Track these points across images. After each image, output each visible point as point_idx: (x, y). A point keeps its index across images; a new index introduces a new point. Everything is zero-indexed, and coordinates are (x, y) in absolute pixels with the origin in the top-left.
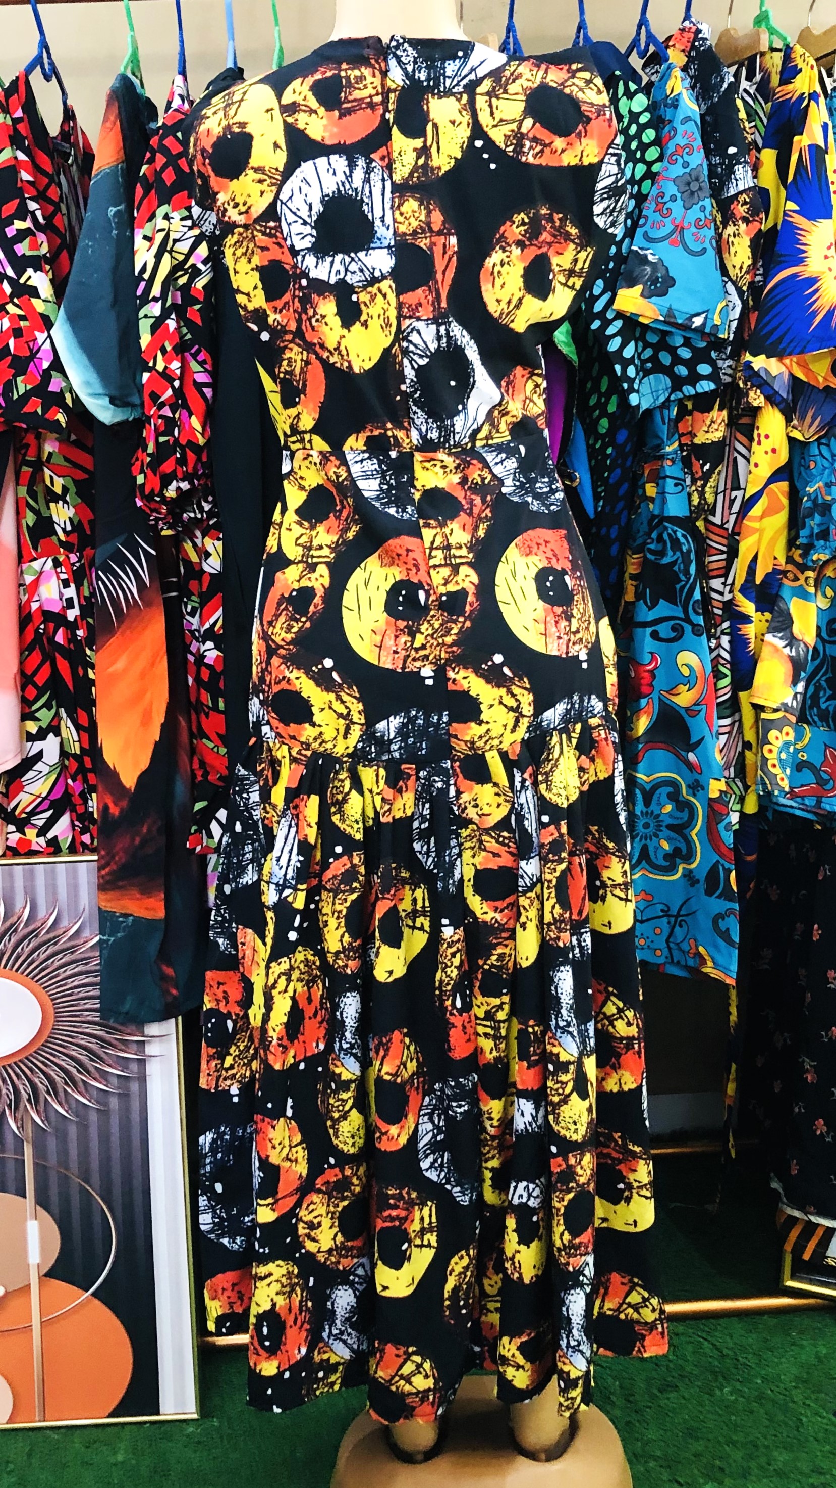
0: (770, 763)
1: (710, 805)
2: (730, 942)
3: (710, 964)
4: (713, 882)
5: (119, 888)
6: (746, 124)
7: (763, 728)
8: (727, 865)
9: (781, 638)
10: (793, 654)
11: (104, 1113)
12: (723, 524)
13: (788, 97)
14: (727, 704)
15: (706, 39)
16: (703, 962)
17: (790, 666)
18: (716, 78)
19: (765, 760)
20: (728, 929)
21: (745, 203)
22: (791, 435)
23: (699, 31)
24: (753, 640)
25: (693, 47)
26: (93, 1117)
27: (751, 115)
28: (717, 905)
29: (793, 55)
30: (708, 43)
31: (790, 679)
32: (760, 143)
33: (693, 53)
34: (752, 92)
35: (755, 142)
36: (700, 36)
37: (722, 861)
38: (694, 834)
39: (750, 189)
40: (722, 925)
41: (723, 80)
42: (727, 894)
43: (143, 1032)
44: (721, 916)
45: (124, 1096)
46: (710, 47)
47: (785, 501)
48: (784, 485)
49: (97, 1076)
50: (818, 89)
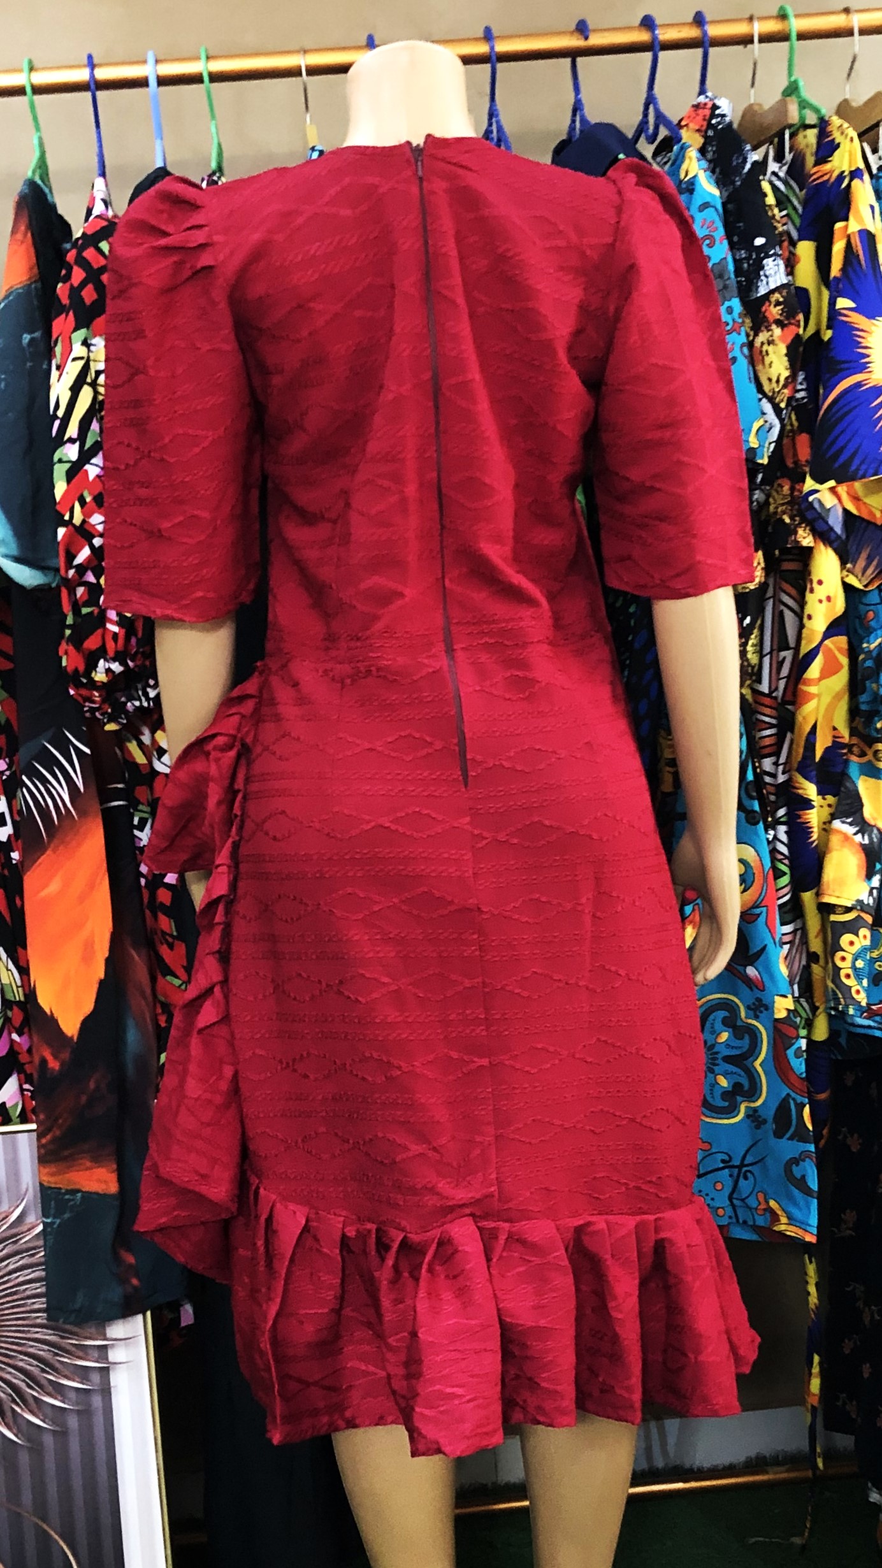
0: (843, 973)
1: (775, 1028)
2: (807, 1191)
3: (784, 1220)
4: (783, 1119)
5: (65, 1159)
6: (776, 211)
7: (833, 934)
8: (799, 1099)
9: (851, 824)
10: (866, 841)
11: (61, 1435)
12: (771, 692)
13: (826, 178)
14: (788, 907)
15: (723, 116)
16: (775, 1218)
17: (863, 856)
18: (738, 158)
19: (837, 970)
20: (803, 1177)
21: (778, 303)
22: (848, 580)
23: (715, 107)
24: (815, 830)
25: (710, 126)
26: (48, 1441)
27: (782, 201)
28: (788, 1148)
29: (829, 129)
30: (727, 119)
31: (864, 873)
32: (795, 234)
33: (710, 133)
34: (782, 174)
35: (788, 233)
36: (717, 112)
37: (793, 1095)
38: (757, 1064)
39: (783, 286)
40: (797, 1171)
41: (745, 161)
42: (801, 1134)
43: (105, 1334)
44: (796, 1161)
45: (85, 1413)
46: (730, 124)
47: (844, 661)
48: (842, 641)
49: (50, 1389)
50: (862, 166)
